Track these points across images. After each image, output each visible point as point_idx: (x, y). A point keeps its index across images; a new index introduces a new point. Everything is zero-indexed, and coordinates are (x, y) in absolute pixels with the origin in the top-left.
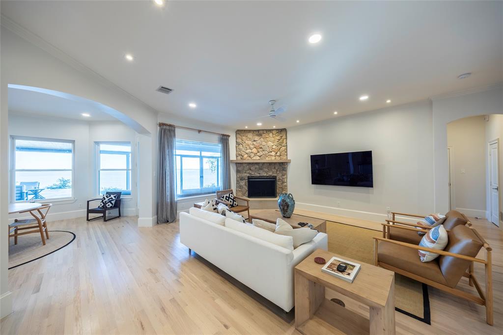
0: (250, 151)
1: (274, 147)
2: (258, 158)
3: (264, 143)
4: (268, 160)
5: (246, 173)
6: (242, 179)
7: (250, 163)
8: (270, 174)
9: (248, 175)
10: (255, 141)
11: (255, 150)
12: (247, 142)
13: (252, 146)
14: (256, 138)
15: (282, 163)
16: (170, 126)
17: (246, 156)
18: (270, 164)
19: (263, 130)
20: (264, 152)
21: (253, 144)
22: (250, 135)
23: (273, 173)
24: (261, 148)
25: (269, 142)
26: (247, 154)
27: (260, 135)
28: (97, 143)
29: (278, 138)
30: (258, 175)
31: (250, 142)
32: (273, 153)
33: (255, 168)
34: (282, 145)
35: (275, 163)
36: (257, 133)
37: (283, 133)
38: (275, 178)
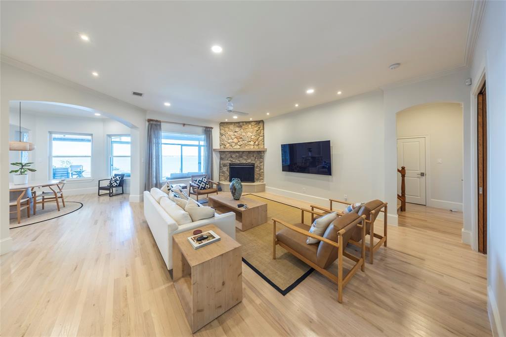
0: (232, 141)
1: (253, 137)
2: (239, 147)
3: (244, 134)
4: (247, 148)
5: (227, 160)
6: (225, 165)
7: (231, 152)
8: (249, 161)
9: (230, 162)
10: (236, 132)
11: (235, 140)
12: (229, 133)
13: (233, 137)
14: (237, 129)
15: (260, 151)
16: (157, 121)
17: (228, 145)
18: (249, 152)
19: (243, 122)
20: (244, 142)
21: (234, 135)
22: (232, 127)
23: (252, 161)
24: (241, 138)
25: (249, 133)
26: (229, 143)
27: (241, 127)
28: (110, 136)
29: (257, 129)
30: (239, 162)
31: (231, 133)
32: (252, 143)
33: (236, 156)
34: (260, 134)
35: (254, 152)
36: (238, 125)
37: (261, 124)
38: (253, 165)
